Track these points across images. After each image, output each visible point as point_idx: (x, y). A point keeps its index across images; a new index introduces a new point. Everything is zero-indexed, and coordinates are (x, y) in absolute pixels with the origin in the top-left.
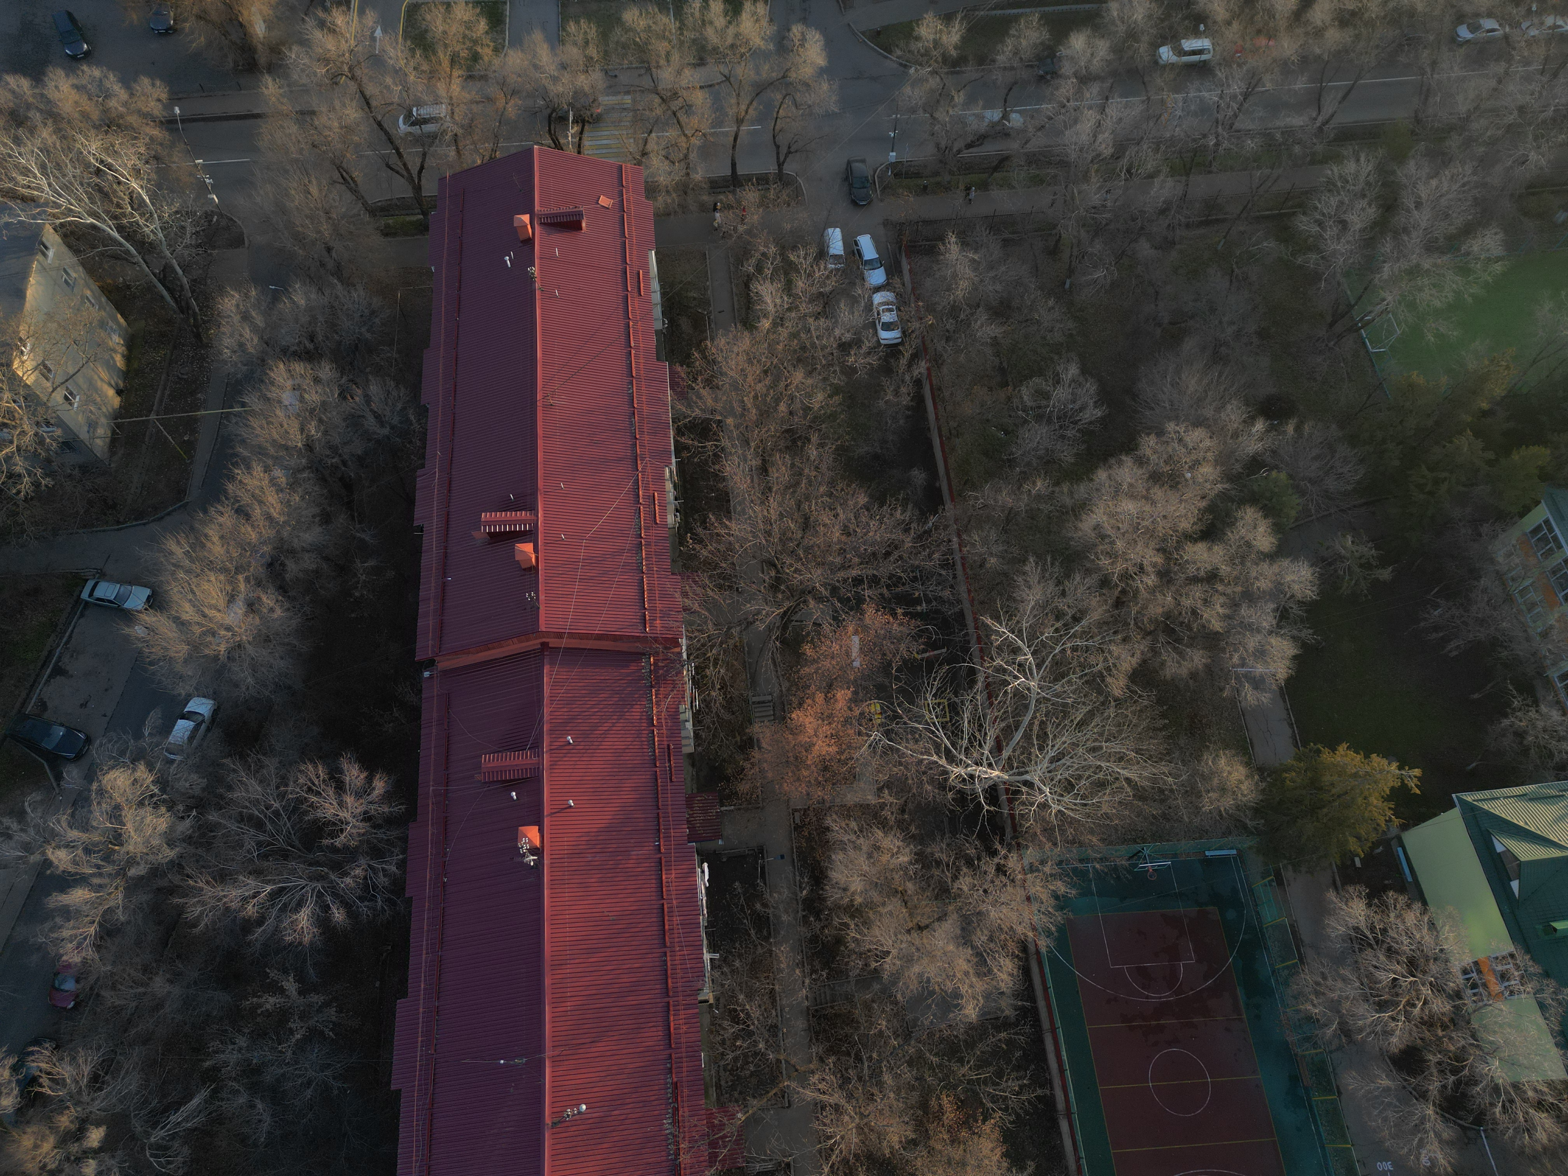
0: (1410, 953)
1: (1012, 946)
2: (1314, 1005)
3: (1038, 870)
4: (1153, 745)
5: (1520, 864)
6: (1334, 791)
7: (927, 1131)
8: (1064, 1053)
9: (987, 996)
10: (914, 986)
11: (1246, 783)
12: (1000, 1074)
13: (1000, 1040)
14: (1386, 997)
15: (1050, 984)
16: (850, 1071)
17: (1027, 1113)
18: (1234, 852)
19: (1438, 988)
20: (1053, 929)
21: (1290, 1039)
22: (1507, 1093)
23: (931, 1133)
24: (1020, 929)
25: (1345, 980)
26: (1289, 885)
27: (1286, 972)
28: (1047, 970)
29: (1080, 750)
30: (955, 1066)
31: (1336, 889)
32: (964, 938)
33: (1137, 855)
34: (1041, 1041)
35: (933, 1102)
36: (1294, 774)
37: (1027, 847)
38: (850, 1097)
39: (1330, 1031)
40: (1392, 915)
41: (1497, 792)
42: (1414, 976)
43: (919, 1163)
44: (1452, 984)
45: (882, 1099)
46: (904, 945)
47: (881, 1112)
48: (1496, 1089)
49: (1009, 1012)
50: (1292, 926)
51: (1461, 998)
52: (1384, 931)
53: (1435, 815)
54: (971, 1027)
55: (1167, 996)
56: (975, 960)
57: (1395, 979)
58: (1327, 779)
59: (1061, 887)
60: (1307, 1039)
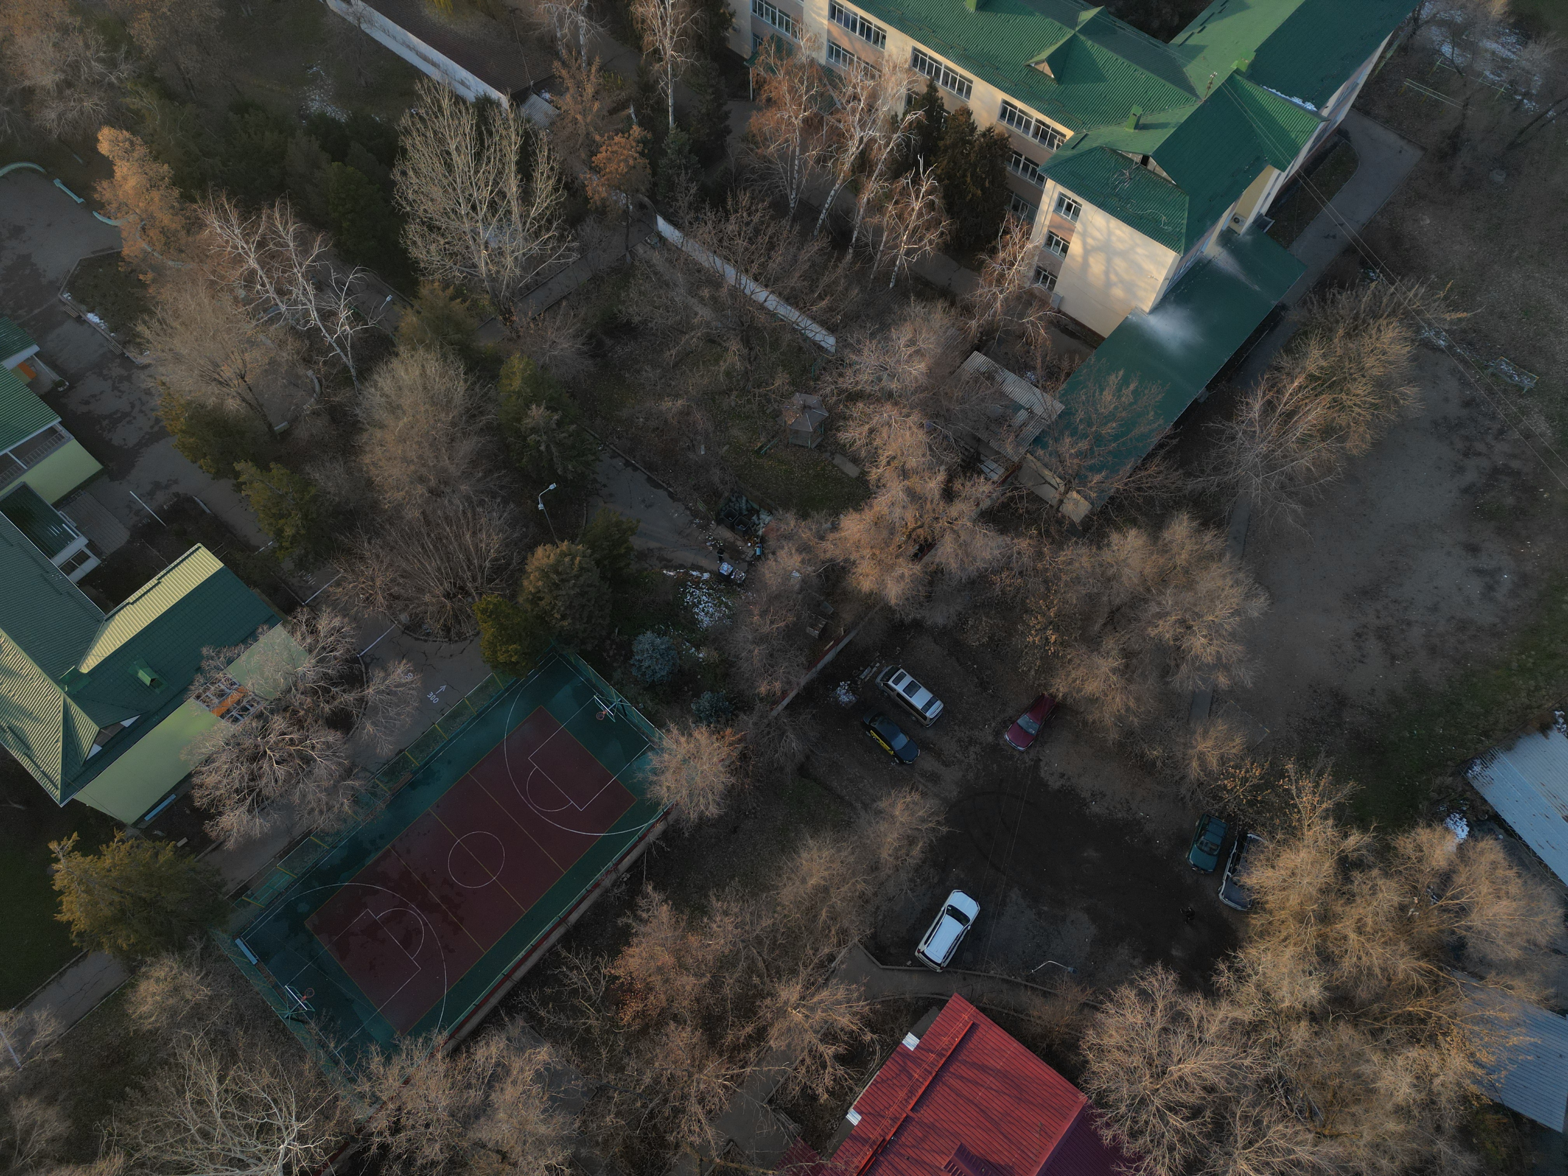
0: (246, 765)
1: (462, 1061)
2: (342, 804)
3: (373, 1095)
4: (164, 1083)
5: (103, 728)
6: (117, 899)
7: (659, 1015)
8: (520, 956)
9: (521, 1050)
10: (559, 1119)
11: (156, 974)
12: (575, 992)
13: (548, 1012)
14: (298, 761)
15: (471, 1007)
16: (667, 1114)
17: (586, 951)
18: (238, 941)
19: (264, 732)
20: (421, 1040)
21: (383, 806)
22: (319, 654)
23: (658, 1011)
24: (442, 1068)
25: (304, 796)
26: (242, 881)
27: (327, 839)
28: (461, 1018)
29: (215, 1148)
30: (596, 1032)
31: (221, 843)
32: (485, 1111)
33: (298, 1019)
34: (524, 980)
35: (635, 1027)
36: (119, 941)
37: (356, 1121)
38: (684, 1097)
39: (357, 784)
40: (218, 793)
41: (36, 775)
42: (265, 752)
43: (686, 1003)
44: (254, 724)
45: (666, 1069)
46: (530, 1158)
47: (675, 1062)
48: (321, 661)
49: (520, 1022)
50: (281, 857)
51: (262, 713)
52: (237, 791)
53: (92, 809)
54: (555, 1043)
55: (414, 911)
56: (497, 1085)
57: (277, 763)
58: (107, 912)
59: (376, 1063)
60: (374, 794)
